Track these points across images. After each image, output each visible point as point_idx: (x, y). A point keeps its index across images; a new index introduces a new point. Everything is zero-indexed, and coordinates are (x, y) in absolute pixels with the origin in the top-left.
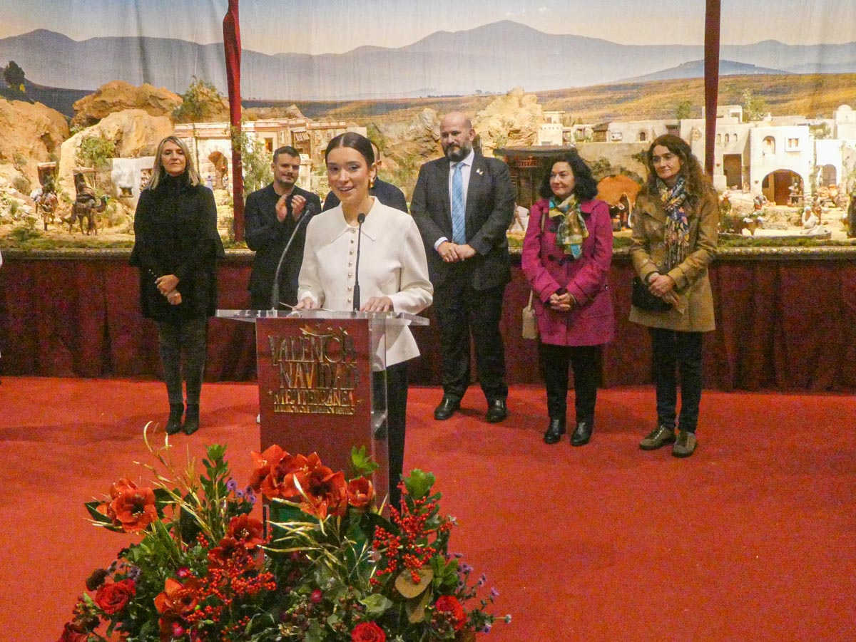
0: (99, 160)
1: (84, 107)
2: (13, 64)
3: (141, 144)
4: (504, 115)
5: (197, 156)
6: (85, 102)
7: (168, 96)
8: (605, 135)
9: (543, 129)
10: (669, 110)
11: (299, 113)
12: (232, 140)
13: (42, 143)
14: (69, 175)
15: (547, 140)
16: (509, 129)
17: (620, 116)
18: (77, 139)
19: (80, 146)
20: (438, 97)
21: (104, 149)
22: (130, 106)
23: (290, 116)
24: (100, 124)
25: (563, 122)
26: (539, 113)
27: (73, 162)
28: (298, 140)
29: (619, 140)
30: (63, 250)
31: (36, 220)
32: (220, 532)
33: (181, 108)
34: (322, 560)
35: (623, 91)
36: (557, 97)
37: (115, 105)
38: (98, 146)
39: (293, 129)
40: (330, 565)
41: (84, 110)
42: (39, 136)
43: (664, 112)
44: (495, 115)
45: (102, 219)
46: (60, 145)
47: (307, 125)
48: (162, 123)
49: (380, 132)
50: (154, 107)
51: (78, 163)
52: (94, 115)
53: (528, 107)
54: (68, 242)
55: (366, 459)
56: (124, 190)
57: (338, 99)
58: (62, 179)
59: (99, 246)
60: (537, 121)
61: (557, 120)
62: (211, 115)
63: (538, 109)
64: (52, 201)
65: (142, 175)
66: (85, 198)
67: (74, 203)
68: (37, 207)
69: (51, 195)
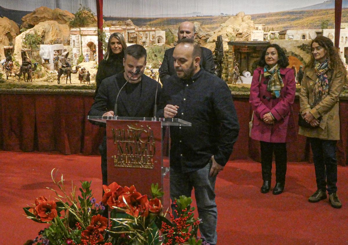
0: (34, 46)
1: (27, 19)
3: (55, 38)
4: (234, 26)
5: (81, 44)
6: (27, 17)
7: (68, 14)
8: (285, 36)
9: (254, 33)
10: (318, 25)
11: (132, 23)
12: (98, 36)
13: (6, 37)
14: (19, 53)
15: (255, 38)
16: (237, 33)
17: (294, 27)
18: (23, 35)
19: (25, 39)
20: (201, 16)
21: (36, 40)
22: (49, 19)
23: (128, 25)
24: (35, 28)
25: (264, 29)
26: (252, 25)
27: (21, 46)
28: (131, 37)
29: (292, 39)
30: (15, 89)
31: (3, 74)
32: (87, 224)
33: (74, 20)
34: (136, 238)
35: (295, 15)
36: (261, 18)
37: (42, 18)
38: (33, 38)
39: (128, 31)
40: (140, 241)
41: (27, 21)
42: (5, 34)
43: (315, 26)
44: (229, 26)
45: (35, 74)
46: (15, 38)
47: (136, 29)
48: (65, 27)
49: (172, 33)
50: (61, 20)
51: (23, 47)
52: (32, 23)
53: (247, 22)
54: (18, 85)
55: (159, 190)
56: (45, 60)
57: (152, 17)
58: (16, 55)
59: (33, 87)
60: (251, 29)
61: (261, 28)
62: (88, 24)
63: (252, 23)
64: (10, 65)
65: (54, 53)
66: (26, 63)
67: (21, 66)
68: (3, 68)
69: (10, 62)
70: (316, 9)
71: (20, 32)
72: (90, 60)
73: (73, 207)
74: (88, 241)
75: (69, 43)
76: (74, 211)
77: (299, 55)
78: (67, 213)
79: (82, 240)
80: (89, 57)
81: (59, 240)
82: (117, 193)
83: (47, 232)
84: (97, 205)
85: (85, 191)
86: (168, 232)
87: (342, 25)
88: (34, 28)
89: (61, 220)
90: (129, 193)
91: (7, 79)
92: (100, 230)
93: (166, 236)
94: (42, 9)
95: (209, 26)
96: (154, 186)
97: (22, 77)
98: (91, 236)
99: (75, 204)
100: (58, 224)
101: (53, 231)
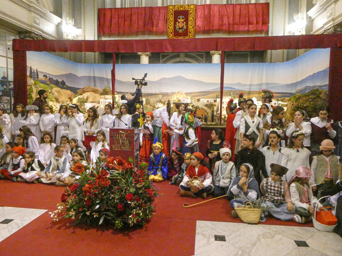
0: (82, 103)
1: (79, 91)
2: (63, 81)
3: (92, 100)
4: (177, 97)
7: (100, 90)
8: (199, 101)
16: (178, 100)
17: (204, 98)
18: (77, 98)
19: (78, 100)
20: (163, 93)
21: (83, 101)
22: (90, 91)
24: (83, 95)
25: (191, 99)
29: (202, 102)
33: (102, 92)
34: (121, 181)
36: (190, 94)
37: (87, 91)
40: (123, 182)
42: (68, 98)
44: (175, 97)
46: (73, 99)
48: (97, 95)
50: (96, 92)
52: (82, 94)
53: (183, 95)
55: (132, 160)
63: (185, 96)
70: (215, 90)
71: (76, 97)
75: (99, 103)
77: (205, 109)
81: (85, 182)
82: (113, 160)
90: (118, 159)
92: (104, 177)
94: (87, 87)
95: (166, 97)
96: (130, 158)
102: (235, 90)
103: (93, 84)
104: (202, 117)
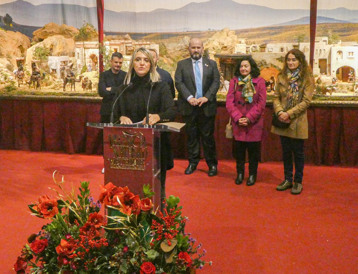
0: (43, 57)
1: (37, 34)
2: (7, 15)
3: (61, 50)
4: (220, 40)
5: (85, 56)
6: (38, 32)
7: (73, 29)
8: (265, 49)
9: (238, 46)
10: (295, 38)
11: (130, 38)
12: (99, 49)
13: (19, 49)
14: (29, 63)
15: (239, 51)
16: (222, 46)
17: (273, 41)
18: (33, 48)
19: (35, 51)
20: (191, 31)
21: (45, 52)
22: (57, 34)
23: (126, 39)
24: (45, 40)
25: (247, 43)
26: (236, 39)
27: (31, 57)
28: (129, 50)
29: (271, 52)
30: (26, 96)
31: (15, 82)
32: (85, 220)
33: (79, 35)
34: (129, 234)
35: (274, 30)
36: (244, 32)
37: (50, 33)
38: (42, 51)
39: (126, 45)
40: (132, 236)
41: (37, 35)
42: (18, 46)
43: (292, 39)
44: (216, 40)
45: (43, 82)
46: (26, 50)
47: (133, 43)
48: (70, 42)
49: (165, 47)
50: (67, 34)
51: (33, 58)
52: (42, 38)
53: (231, 36)
54: (28, 92)
55: (150, 190)
56: (53, 70)
57: (147, 32)
58: (27, 65)
59: (41, 94)
60: (235, 43)
61: (244, 42)
62: (91, 38)
63: (235, 38)
64: (22, 74)
65: (61, 64)
66: (36, 73)
67: (31, 75)
68: (16, 77)
69: (21, 72)
70: (294, 24)
71: (31, 45)
72: (92, 70)
73: (72, 205)
74: (85, 236)
75: (73, 55)
76: (73, 208)
77: (278, 66)
78: (67, 210)
79: (80, 236)
80: (92, 68)
81: (59, 235)
82: (112, 192)
83: (49, 227)
84: (94, 203)
85: (83, 190)
86: (157, 229)
87: (317, 39)
88: (43, 42)
89: (62, 216)
90: (123, 193)
91: (19, 86)
92: (96, 226)
93: (156, 232)
94: (51, 25)
96: (146, 186)
97: (32, 85)
98: (88, 232)
99: (74, 203)
100: (59, 220)
101: (54, 227)
102: (335, 22)
103: (60, 19)
104: (271, 81)
